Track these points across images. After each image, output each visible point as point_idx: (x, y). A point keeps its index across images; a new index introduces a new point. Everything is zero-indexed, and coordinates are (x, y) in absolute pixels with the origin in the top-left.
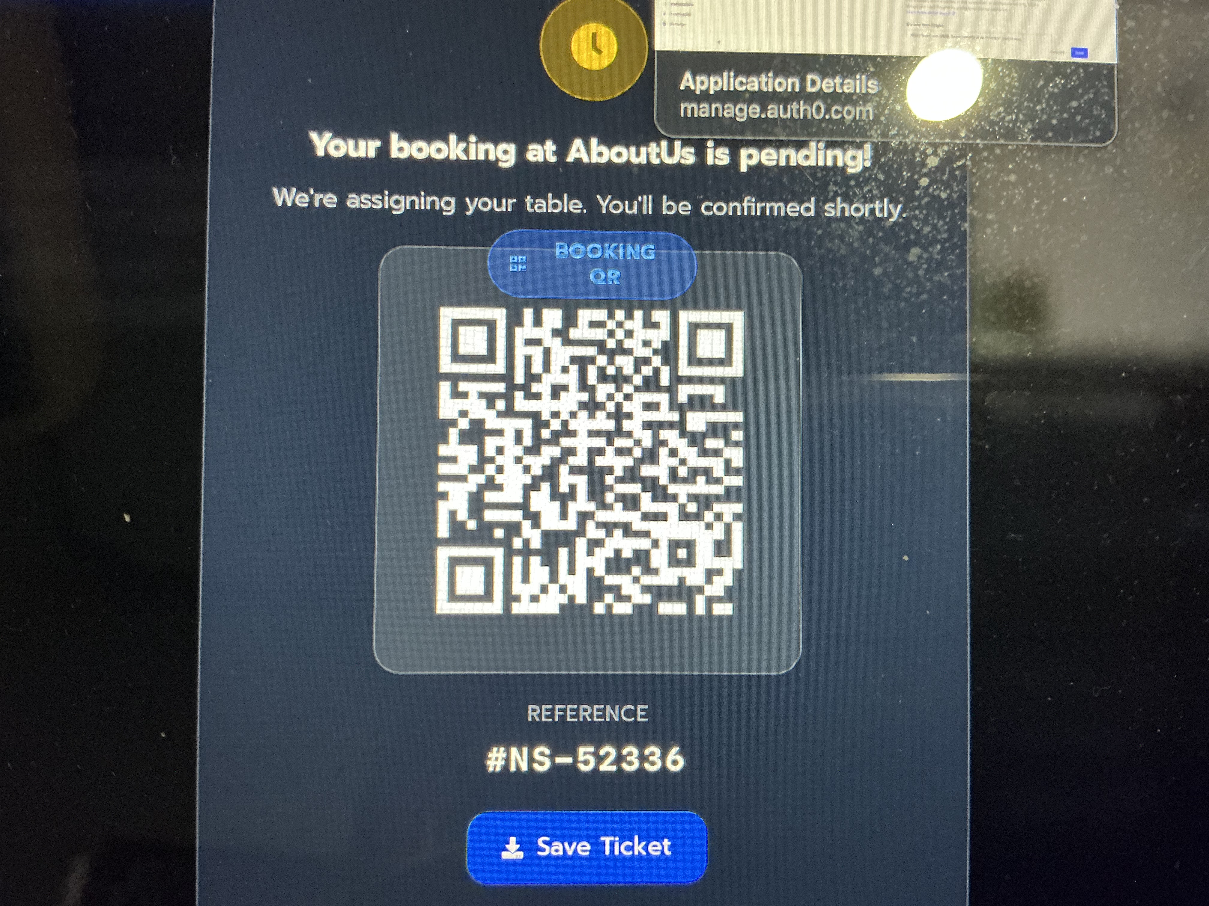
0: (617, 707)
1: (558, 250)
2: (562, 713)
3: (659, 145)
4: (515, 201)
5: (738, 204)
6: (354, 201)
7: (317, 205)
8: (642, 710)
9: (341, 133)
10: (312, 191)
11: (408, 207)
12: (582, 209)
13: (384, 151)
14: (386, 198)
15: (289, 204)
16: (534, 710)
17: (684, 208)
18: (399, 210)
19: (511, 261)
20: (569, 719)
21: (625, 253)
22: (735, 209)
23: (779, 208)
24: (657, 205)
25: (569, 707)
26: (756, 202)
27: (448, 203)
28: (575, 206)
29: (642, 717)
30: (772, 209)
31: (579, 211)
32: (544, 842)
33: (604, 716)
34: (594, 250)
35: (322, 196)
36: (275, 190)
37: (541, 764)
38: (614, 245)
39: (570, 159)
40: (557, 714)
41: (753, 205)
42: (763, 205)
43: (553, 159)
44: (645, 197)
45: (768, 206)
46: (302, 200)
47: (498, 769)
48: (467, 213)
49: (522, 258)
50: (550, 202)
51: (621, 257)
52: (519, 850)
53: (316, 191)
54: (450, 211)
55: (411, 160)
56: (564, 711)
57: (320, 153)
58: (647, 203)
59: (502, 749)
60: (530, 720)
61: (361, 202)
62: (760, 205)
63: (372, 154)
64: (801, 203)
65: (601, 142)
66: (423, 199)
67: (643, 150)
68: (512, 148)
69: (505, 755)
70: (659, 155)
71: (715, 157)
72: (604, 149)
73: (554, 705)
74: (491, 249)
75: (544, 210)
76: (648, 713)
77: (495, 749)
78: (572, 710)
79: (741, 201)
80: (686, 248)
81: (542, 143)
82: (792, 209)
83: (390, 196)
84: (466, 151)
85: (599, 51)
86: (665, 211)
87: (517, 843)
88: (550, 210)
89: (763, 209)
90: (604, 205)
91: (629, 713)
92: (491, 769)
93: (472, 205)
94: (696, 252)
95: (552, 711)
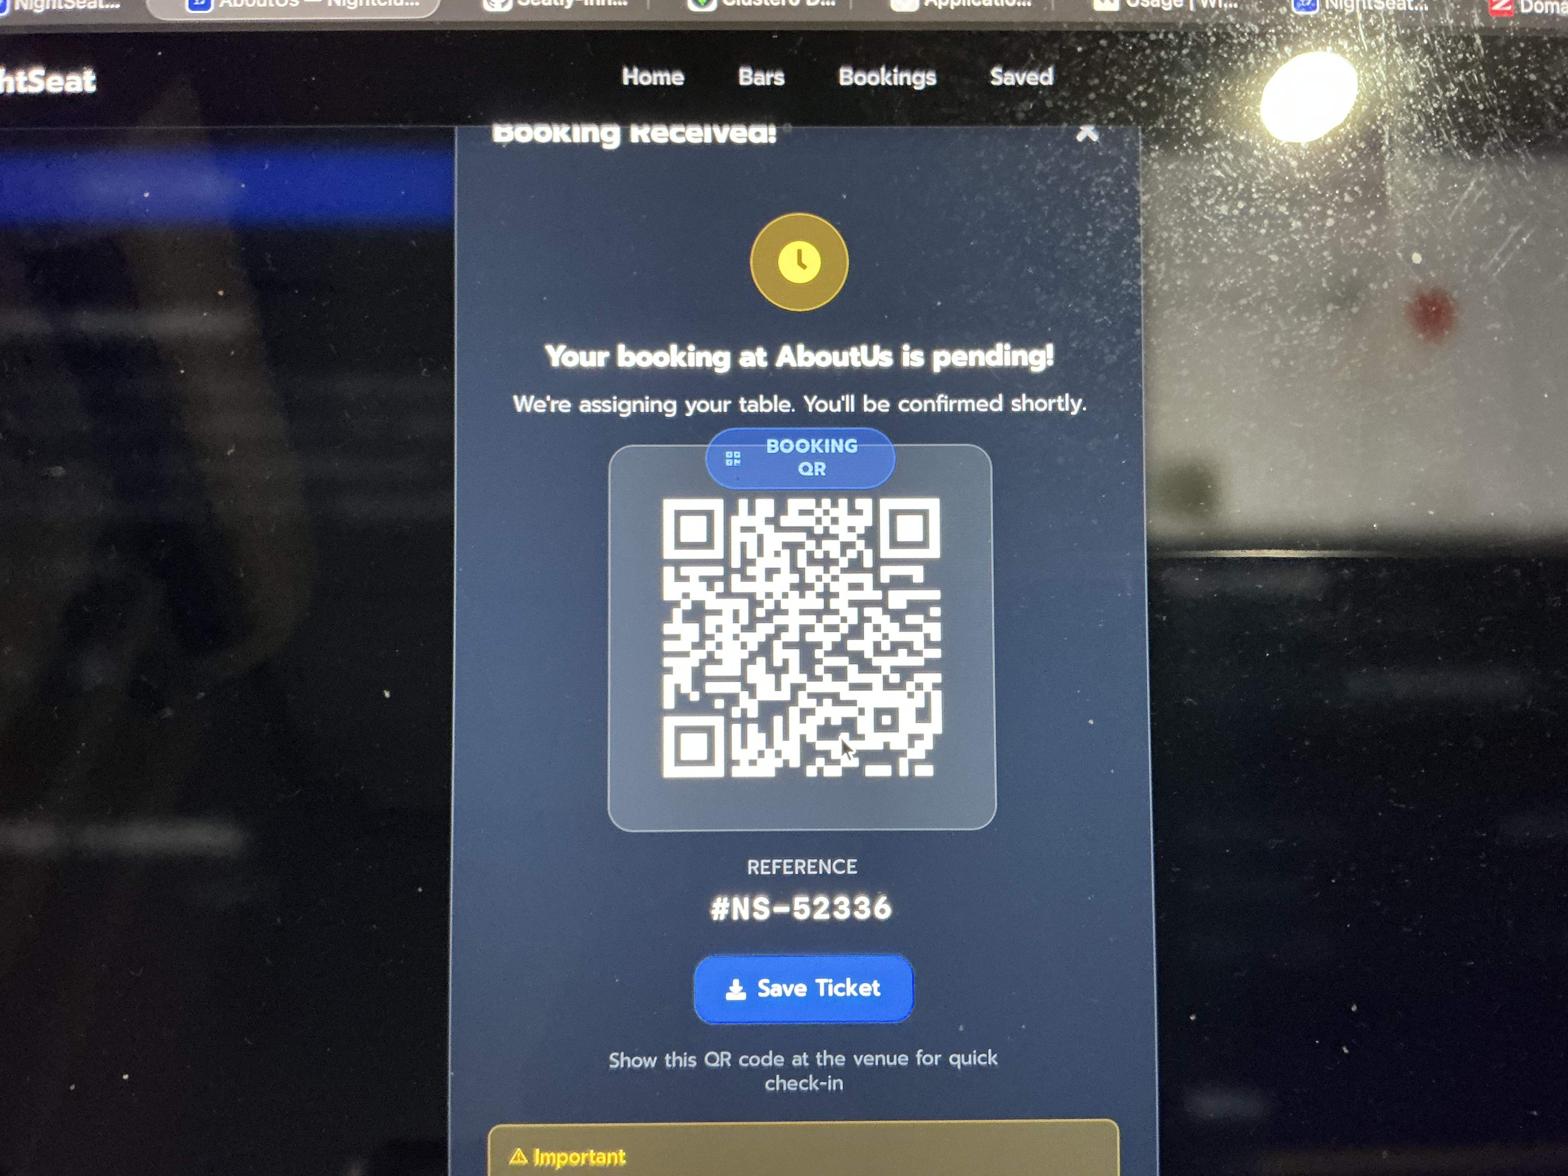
0: (829, 861)
1: (769, 445)
2: (779, 867)
3: (859, 350)
4: (730, 402)
5: (931, 401)
6: (587, 406)
7: (553, 410)
8: (852, 864)
9: (575, 345)
10: (548, 398)
11: (634, 411)
12: (791, 409)
13: (612, 360)
14: (615, 403)
15: (528, 410)
16: (753, 864)
17: (883, 406)
18: (626, 413)
19: (727, 456)
20: (785, 872)
21: (830, 447)
22: (930, 405)
23: (970, 405)
24: (859, 403)
25: (785, 861)
26: (949, 399)
27: (670, 406)
28: (784, 406)
29: (852, 869)
30: (963, 405)
31: (788, 411)
32: (765, 984)
33: (817, 869)
34: (802, 446)
35: (557, 402)
36: (515, 398)
37: (761, 913)
38: (820, 441)
39: (779, 364)
40: (775, 867)
41: (946, 402)
42: (955, 401)
43: (764, 364)
44: (847, 396)
45: (960, 402)
46: (539, 406)
47: (722, 918)
48: (687, 415)
49: (738, 454)
50: (762, 403)
51: (827, 451)
52: (742, 991)
53: (553, 398)
54: (672, 413)
55: (636, 369)
56: (781, 864)
57: (555, 363)
58: (849, 402)
59: (726, 899)
60: (750, 873)
61: (592, 407)
62: (952, 402)
63: (602, 364)
64: (989, 400)
65: (807, 348)
66: (647, 403)
67: (845, 354)
68: (727, 355)
69: (728, 905)
70: (859, 359)
71: (911, 360)
72: (809, 354)
73: (772, 859)
74: (709, 446)
75: (757, 410)
76: (858, 867)
77: (719, 899)
78: (788, 864)
79: (935, 399)
80: (885, 442)
81: (753, 349)
82: (981, 405)
83: (618, 400)
84: (686, 359)
85: (804, 267)
86: (866, 409)
87: (740, 985)
88: (762, 410)
89: (955, 406)
90: (810, 405)
91: (840, 866)
92: (715, 918)
93: (692, 407)
94: (895, 445)
95: (770, 864)
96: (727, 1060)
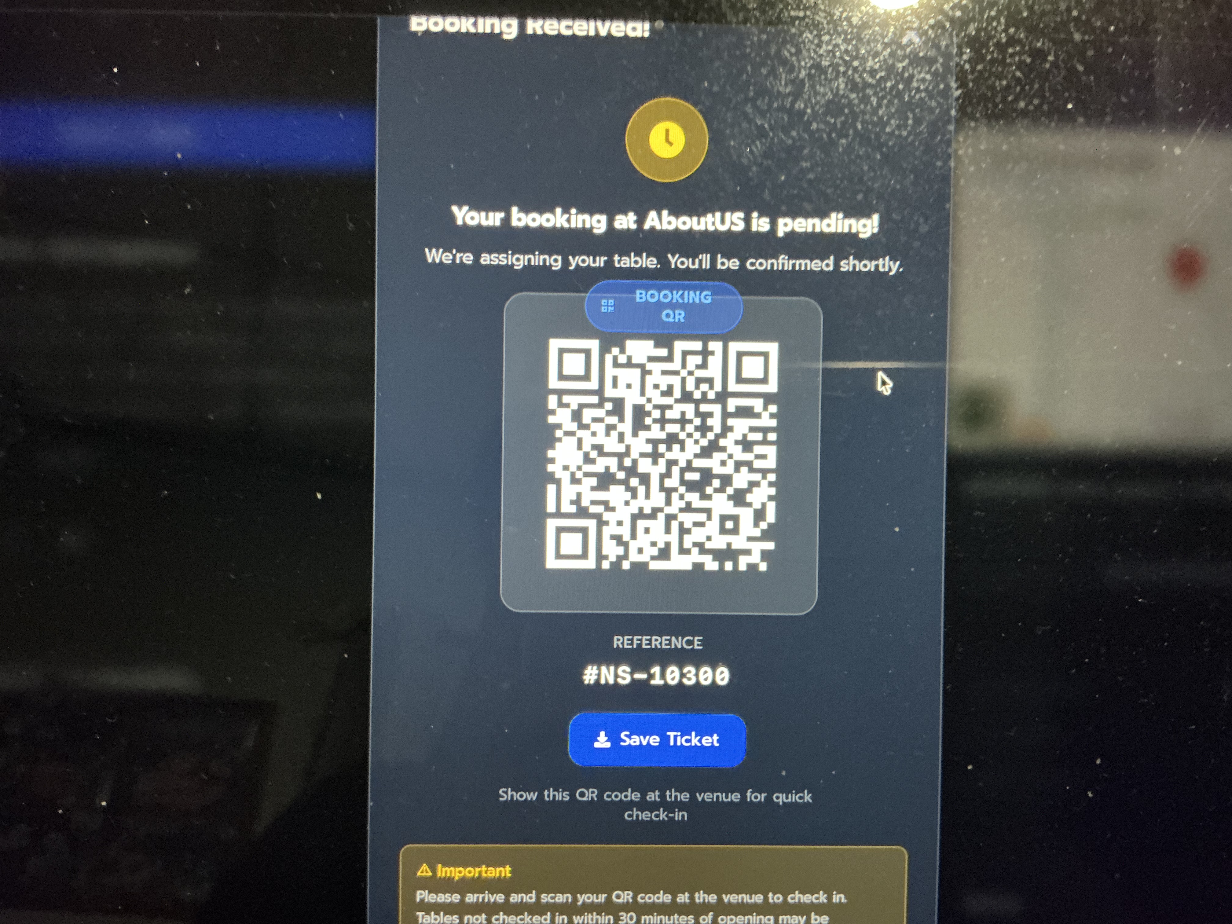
0: (680, 638)
1: (638, 295)
2: (639, 642)
3: (714, 216)
4: (606, 258)
5: (774, 261)
6: (486, 259)
7: (458, 261)
8: (699, 640)
9: (477, 206)
10: (454, 251)
11: (526, 263)
12: (657, 265)
13: (507, 220)
14: (510, 256)
15: (437, 261)
16: (618, 640)
17: (734, 264)
18: (519, 266)
19: (603, 304)
20: (644, 646)
21: (689, 298)
22: (772, 264)
23: (806, 265)
24: (713, 261)
25: (644, 638)
26: (789, 259)
27: (556, 261)
28: (651, 263)
29: (698, 645)
30: (800, 265)
31: (654, 266)
32: (626, 735)
33: (670, 644)
34: (666, 296)
35: (462, 255)
36: (427, 250)
37: (624, 679)
38: (680, 292)
39: (647, 226)
40: (636, 642)
41: (786, 262)
42: (794, 261)
43: (634, 227)
44: (704, 255)
45: (798, 262)
46: (446, 258)
47: (592, 682)
48: (571, 268)
49: (611, 302)
50: (633, 259)
51: (686, 301)
52: (607, 741)
53: (458, 251)
54: (557, 266)
55: (527, 228)
56: (641, 640)
57: (460, 222)
58: (705, 260)
59: (595, 667)
60: (615, 646)
61: (491, 260)
62: (791, 262)
63: (498, 223)
64: (822, 260)
65: (671, 213)
67: (702, 219)
68: (604, 218)
69: (597, 672)
70: (713, 223)
71: (758, 225)
72: (672, 219)
73: (633, 635)
74: (588, 295)
75: (628, 266)
76: (703, 643)
77: (590, 667)
78: (646, 640)
79: (777, 259)
80: (735, 295)
81: (625, 213)
82: (815, 265)
83: (513, 254)
84: (568, 220)
85: (671, 144)
86: (719, 266)
87: (606, 736)
88: (633, 265)
89: (794, 265)
90: (673, 262)
91: (689, 643)
92: (586, 682)
93: (575, 262)
94: (743, 298)
95: (632, 640)
96: (594, 795)
